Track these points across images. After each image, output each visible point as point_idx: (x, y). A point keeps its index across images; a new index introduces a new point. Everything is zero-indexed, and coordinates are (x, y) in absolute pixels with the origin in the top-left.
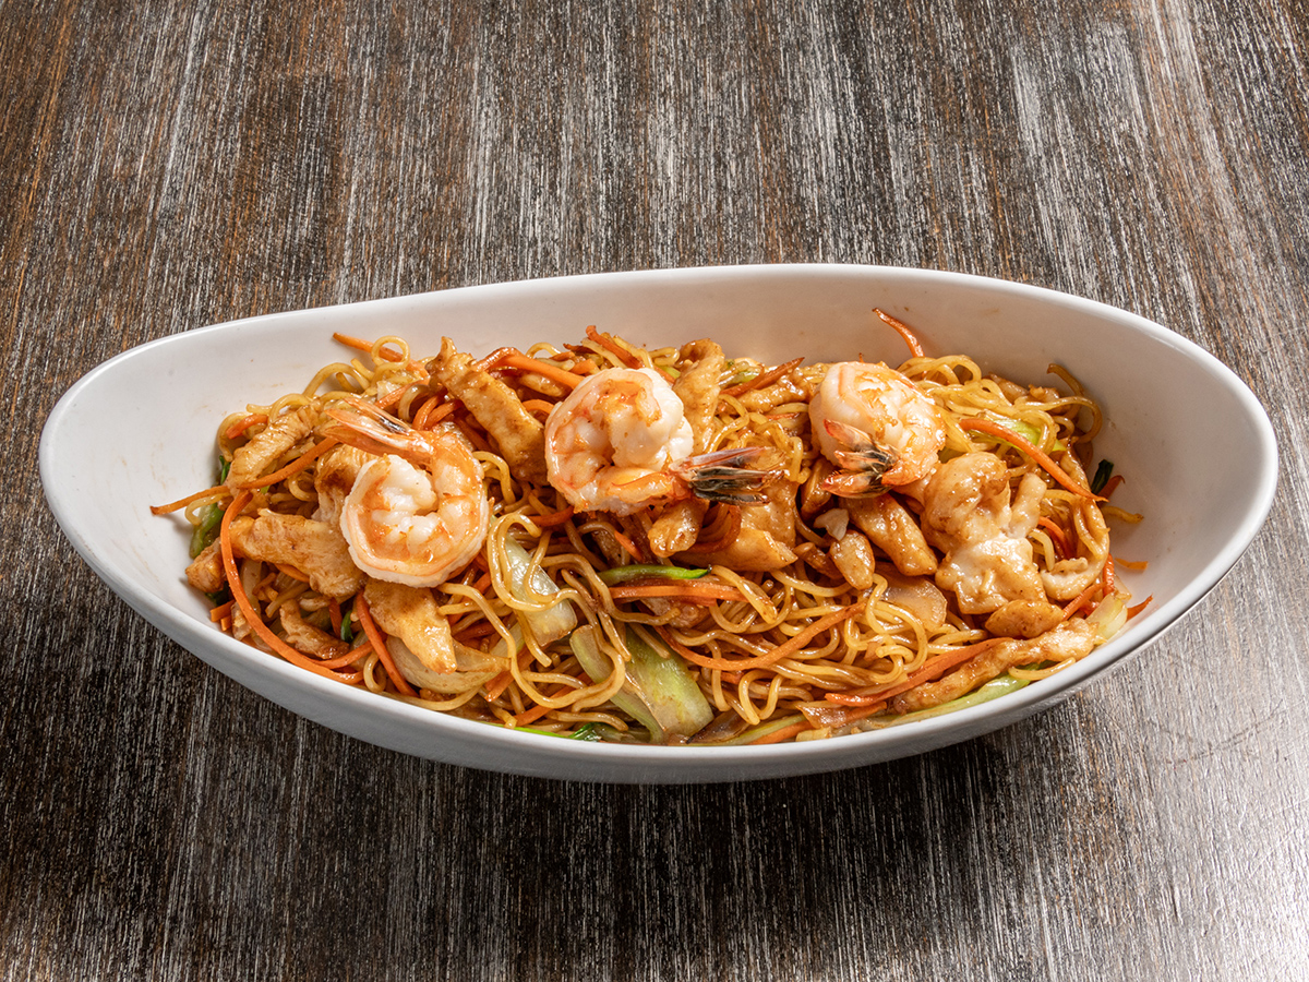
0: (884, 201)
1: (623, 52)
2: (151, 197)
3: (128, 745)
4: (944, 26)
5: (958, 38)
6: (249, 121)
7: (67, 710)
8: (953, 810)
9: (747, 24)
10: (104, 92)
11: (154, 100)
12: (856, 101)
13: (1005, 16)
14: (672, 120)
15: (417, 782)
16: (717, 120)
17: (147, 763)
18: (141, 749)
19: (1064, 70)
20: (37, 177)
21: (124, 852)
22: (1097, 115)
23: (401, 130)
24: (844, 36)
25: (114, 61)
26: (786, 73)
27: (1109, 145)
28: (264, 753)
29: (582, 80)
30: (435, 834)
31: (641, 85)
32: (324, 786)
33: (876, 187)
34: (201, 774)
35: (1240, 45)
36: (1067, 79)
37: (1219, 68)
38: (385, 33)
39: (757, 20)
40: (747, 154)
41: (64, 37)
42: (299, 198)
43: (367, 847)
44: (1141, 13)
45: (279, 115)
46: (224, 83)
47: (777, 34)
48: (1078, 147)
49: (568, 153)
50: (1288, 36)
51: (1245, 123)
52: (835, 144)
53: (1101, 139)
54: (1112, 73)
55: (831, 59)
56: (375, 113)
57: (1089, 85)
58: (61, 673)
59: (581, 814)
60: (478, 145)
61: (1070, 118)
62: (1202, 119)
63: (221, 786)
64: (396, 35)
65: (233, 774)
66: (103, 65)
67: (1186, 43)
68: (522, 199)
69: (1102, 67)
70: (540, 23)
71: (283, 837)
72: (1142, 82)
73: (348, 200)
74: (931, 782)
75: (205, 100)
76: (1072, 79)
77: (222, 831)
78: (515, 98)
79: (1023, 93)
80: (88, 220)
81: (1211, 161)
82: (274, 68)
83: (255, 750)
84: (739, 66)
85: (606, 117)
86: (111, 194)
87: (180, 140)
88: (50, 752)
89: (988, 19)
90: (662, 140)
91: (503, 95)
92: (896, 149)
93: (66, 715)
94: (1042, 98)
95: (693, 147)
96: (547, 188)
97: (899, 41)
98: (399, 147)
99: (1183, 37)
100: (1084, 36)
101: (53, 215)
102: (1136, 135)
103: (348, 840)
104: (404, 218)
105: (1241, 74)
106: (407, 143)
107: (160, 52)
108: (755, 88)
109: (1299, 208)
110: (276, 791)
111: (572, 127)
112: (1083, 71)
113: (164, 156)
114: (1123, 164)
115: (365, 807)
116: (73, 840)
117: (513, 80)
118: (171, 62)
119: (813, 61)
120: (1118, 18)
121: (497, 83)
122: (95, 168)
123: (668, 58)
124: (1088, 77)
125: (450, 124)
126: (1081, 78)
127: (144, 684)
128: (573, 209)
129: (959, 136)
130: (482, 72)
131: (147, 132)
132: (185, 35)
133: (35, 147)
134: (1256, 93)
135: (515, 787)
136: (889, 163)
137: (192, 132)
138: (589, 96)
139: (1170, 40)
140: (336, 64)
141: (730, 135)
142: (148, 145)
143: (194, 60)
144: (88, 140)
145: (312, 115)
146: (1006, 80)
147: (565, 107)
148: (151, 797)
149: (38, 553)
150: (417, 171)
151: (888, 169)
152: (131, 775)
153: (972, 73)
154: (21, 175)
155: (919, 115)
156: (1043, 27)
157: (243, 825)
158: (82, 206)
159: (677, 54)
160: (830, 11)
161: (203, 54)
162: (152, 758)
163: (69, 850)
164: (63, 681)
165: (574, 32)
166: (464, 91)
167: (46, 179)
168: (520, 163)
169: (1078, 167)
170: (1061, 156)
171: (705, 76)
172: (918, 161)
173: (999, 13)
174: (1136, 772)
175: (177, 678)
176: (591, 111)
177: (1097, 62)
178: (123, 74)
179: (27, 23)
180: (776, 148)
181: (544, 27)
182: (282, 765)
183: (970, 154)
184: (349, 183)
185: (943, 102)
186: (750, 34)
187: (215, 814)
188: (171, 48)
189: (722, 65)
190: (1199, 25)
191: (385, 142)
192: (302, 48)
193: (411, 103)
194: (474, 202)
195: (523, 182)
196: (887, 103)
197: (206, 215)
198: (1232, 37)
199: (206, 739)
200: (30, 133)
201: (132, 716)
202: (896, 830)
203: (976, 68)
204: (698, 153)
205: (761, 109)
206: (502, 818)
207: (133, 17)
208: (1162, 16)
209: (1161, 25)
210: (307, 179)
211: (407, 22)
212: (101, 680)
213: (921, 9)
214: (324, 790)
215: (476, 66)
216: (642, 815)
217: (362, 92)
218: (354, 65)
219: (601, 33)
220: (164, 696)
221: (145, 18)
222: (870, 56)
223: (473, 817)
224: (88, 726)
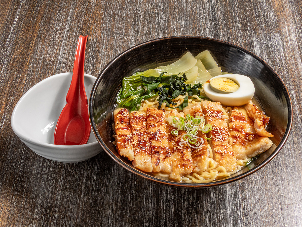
2: (55, 65)
3: (43, 190)
4: (238, 32)
5: (241, 35)
7: (29, 181)
8: (235, 214)
9: (193, 31)
10: (45, 41)
11: (57, 43)
13: (252, 31)
15: (109, 202)
17: (47, 194)
18: (46, 191)
19: (265, 43)
20: (29, 59)
21: (41, 215)
22: (273, 54)
23: (112, 52)
24: (215, 34)
25: (48, 34)
27: (276, 61)
28: (74, 193)
30: (113, 214)
32: (88, 201)
34: (60, 197)
36: (266, 45)
38: (110, 30)
39: (195, 30)
41: (37, 28)
43: (97, 216)
44: (284, 31)
46: (73, 40)
47: (199, 33)
53: (274, 59)
54: (277, 45)
56: (107, 47)
57: (271, 47)
59: (147, 211)
61: (267, 54)
62: (298, 56)
63: (64, 200)
64: (112, 30)
65: (67, 198)
66: (45, 35)
69: (275, 43)
71: (78, 213)
72: (284, 47)
73: (100, 67)
74: (230, 207)
75: (68, 43)
76: (267, 45)
77: (64, 211)
79: (256, 48)
80: (40, 69)
81: (299, 65)
83: (72, 192)
86: (46, 64)
87: (62, 52)
88: (25, 191)
89: (248, 31)
93: (29, 182)
94: (260, 50)
97: (228, 35)
98: (112, 55)
99: (293, 37)
100: (270, 36)
101: (32, 68)
102: (282, 59)
103: (93, 214)
106: (113, 55)
107: (58, 32)
110: (77, 202)
113: (58, 55)
114: (279, 65)
115: (97, 207)
116: (29, 211)
117: (138, 41)
118: (61, 34)
120: (279, 32)
121: (135, 42)
122: (42, 58)
124: (271, 45)
126: (270, 45)
127: (48, 176)
131: (55, 50)
132: (64, 29)
133: (29, 53)
135: (132, 204)
137: (65, 51)
139: (290, 37)
140: (98, 36)
142: (55, 53)
143: (66, 34)
144: (41, 51)
145: (92, 48)
146: (252, 45)
148: (48, 202)
152: (43, 197)
154: (26, 59)
156: (261, 33)
157: (69, 210)
158: (39, 66)
160: (212, 28)
161: (68, 33)
162: (48, 193)
163: (28, 214)
164: (29, 174)
165: (153, 31)
166: (127, 43)
167: (31, 60)
173: (251, 30)
174: (278, 207)
175: (55, 175)
177: (273, 42)
178: (50, 37)
179: (29, 25)
181: (146, 30)
182: (78, 197)
184: (100, 63)
186: (193, 33)
187: (62, 207)
188: (61, 31)
190: (297, 34)
191: (108, 54)
192: (91, 32)
193: (115, 46)
197: (67, 69)
199: (61, 189)
200: (28, 49)
201: (44, 183)
202: (221, 218)
203: (245, 42)
206: (129, 211)
207: (53, 24)
208: (289, 32)
209: (288, 34)
210: (90, 62)
211: (115, 27)
212: (38, 175)
213: (233, 28)
214: (88, 203)
215: (130, 38)
216: (161, 212)
217: (104, 43)
218: (102, 37)
219: (159, 31)
220: (52, 179)
221: (55, 25)
222: (221, 38)
223: (122, 210)
224: (34, 185)
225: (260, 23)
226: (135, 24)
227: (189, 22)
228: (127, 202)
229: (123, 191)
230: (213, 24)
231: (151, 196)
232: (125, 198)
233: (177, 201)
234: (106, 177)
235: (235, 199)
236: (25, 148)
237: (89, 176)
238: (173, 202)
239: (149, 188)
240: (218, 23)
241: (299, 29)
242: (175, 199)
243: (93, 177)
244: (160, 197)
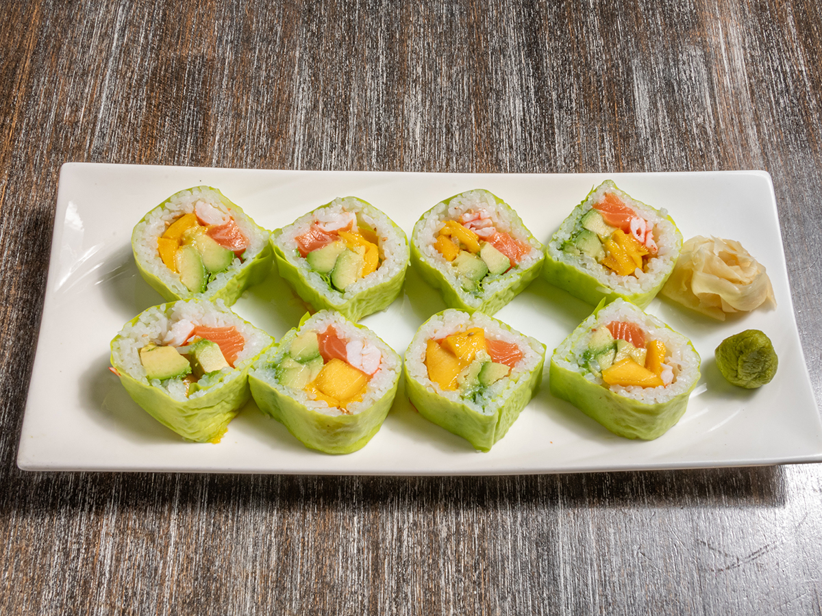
0: (550, 165)
1: (390, 49)
2: (88, 138)
3: (63, 533)
4: (591, 42)
5: (600, 51)
6: (152, 86)
7: (25, 506)
8: (579, 599)
9: (469, 34)
10: (60, 60)
11: (92, 67)
12: (535, 92)
13: (629, 37)
14: (420, 100)
15: (246, 567)
16: (448, 101)
17: (75, 547)
18: (71, 536)
19: (664, 78)
20: (15, 120)
21: (59, 609)
22: (684, 110)
23: (248, 98)
24: (529, 45)
25: (67, 38)
26: (492, 69)
27: (691, 133)
28: (149, 542)
29: (364, 68)
30: (256, 604)
31: (401, 73)
32: (187, 567)
33: (546, 155)
34: (109, 556)
35: (773, 66)
36: (666, 84)
37: (760, 82)
38: (240, 27)
39: (475, 31)
40: (466, 127)
41: (35, 19)
42: (183, 143)
43: (213, 612)
44: (713, 40)
45: (171, 83)
46: (137, 57)
47: (487, 42)
48: (671, 133)
49: (353, 120)
50: (802, 62)
51: (774, 122)
52: (521, 123)
53: (686, 128)
54: (694, 82)
55: (521, 62)
56: (233, 84)
57: (679, 89)
58: (22, 479)
59: (348, 594)
60: (297, 110)
61: (667, 112)
62: (748, 118)
63: (122, 565)
64: (247, 29)
65: (130, 557)
66: (59, 40)
67: (740, 63)
68: (324, 152)
69: (688, 77)
70: (338, 25)
71: (160, 603)
72: (712, 89)
73: (213, 146)
74: (566, 579)
75: (124, 69)
76: (669, 84)
77: (122, 597)
78: (321, 78)
79: (639, 93)
80: (47, 152)
81: (753, 148)
82: (169, 49)
83: (143, 540)
84: (463, 63)
85: (378, 95)
86: (62, 135)
87: (107, 98)
88: (14, 536)
89: (619, 39)
90: (413, 114)
91: (314, 76)
92: (559, 129)
93: (24, 510)
94: (650, 97)
95: (433, 120)
96: (340, 144)
97: (563, 51)
98: (247, 109)
99: (738, 59)
100: (678, 55)
101: (25, 147)
102: (707, 127)
103: (201, 606)
104: (249, 161)
105: (773, 87)
106: (252, 107)
107: (96, 33)
108: (473, 79)
109: (805, 184)
110: (156, 570)
111: (357, 101)
112: (676, 79)
113: (97, 108)
114: (698, 146)
115: (212, 583)
116: (27, 599)
117: (320, 65)
118: (103, 40)
119: (509, 62)
120: (699, 43)
121: (310, 67)
122: (52, 115)
123: (418, 55)
124: (679, 84)
125: (279, 95)
126: (675, 84)
127: (74, 489)
128: (356, 160)
129: (598, 121)
130: (301, 58)
131: (86, 91)
132: (113, 21)
133: (14, 98)
134: (781, 101)
135: (307, 573)
136: (554, 138)
137: (115, 92)
138: (368, 80)
139: (730, 60)
140: (208, 47)
141: (456, 112)
142: (87, 100)
143: (118, 40)
144: (48, 95)
145: (192, 84)
146: (629, 83)
147: (352, 87)
148: (76, 572)
149: (9, 392)
150: (258, 128)
151: (553, 142)
152: (64, 555)
153: (608, 76)
154: (5, 117)
155: (574, 104)
156: (652, 46)
157: (135, 594)
158: (43, 142)
159: (424, 53)
160: (521, 27)
161: (124, 36)
162: (78, 543)
163: (24, 607)
164: (22, 485)
165: (360, 33)
166: (290, 72)
167: (21, 121)
168: (323, 125)
169: (671, 147)
170: (661, 139)
171: (441, 69)
172: (573, 138)
173: (626, 35)
174: (692, 576)
175: (95, 486)
176: (369, 91)
177: (685, 74)
178: (72, 47)
179: (12, 7)
180: (484, 124)
181: (341, 28)
182: (161, 552)
183: (605, 134)
184: (214, 135)
185: (590, 96)
186: (470, 41)
187: (117, 585)
188: (103, 31)
189: (452, 62)
190: (748, 51)
191: (238, 106)
192: (187, 35)
193: (255, 79)
194: (293, 152)
195: (325, 139)
196: (554, 96)
197: (122, 153)
198: (768, 61)
199: (112, 531)
200: (12, 87)
201: (66, 513)
202: (544, 612)
203: (610, 73)
204: (435, 124)
205: (476, 95)
206: (298, 594)
207: (80, 7)
208: (726, 43)
209: (725, 49)
210: (188, 130)
211: (255, 20)
212: (47, 486)
213: (577, 29)
214: (187, 571)
215: (297, 54)
216: (386, 596)
217: (224, 69)
218: (220, 49)
219: (377, 35)
220: (87, 498)
221: (87, 8)
222: (545, 61)
223: (280, 593)
224: (38, 519)
225: (651, 13)
226: (310, 10)
227: (458, 6)
228: (292, 568)
229: (281, 535)
230: (524, 16)
231: (358, 547)
232: (287, 556)
233: (426, 564)
234: (236, 491)
235: (581, 554)
236: (11, 404)
237: (188, 488)
238: (417, 566)
239: (353, 524)
240: (538, 13)
241: (753, 35)
242: (421, 556)
243: (200, 491)
244: (381, 552)
